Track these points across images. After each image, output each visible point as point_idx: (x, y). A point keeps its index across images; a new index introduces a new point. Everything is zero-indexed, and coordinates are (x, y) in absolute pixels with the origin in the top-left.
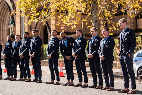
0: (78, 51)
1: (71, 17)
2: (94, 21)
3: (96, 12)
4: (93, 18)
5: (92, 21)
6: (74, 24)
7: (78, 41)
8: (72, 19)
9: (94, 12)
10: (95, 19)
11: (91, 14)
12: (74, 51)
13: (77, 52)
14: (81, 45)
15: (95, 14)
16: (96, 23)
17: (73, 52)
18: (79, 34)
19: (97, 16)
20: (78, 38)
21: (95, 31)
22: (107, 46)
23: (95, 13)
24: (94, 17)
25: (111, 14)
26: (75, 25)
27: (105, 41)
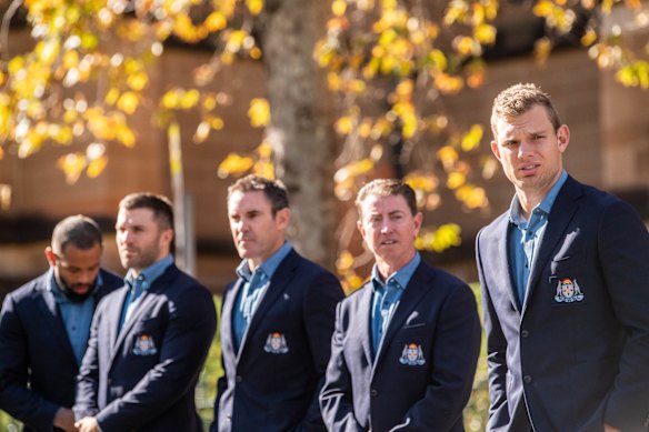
0: (128, 398)
1: (59, 73)
2: (288, 113)
3: (307, 29)
4: (278, 84)
5: (260, 112)
6: (89, 138)
7: (131, 308)
8: (69, 93)
9: (289, 25)
10: (295, 91)
11: (249, 43)
12: (95, 398)
13: (127, 405)
14: (158, 345)
15: (296, 51)
16: (300, 130)
17: (84, 415)
18: (145, 240)
19: (310, 63)
20: (132, 274)
21: (274, 213)
22: (413, 355)
23: (292, 40)
24: (287, 73)
25: (443, 43)
26: (95, 151)
27: (387, 304)
